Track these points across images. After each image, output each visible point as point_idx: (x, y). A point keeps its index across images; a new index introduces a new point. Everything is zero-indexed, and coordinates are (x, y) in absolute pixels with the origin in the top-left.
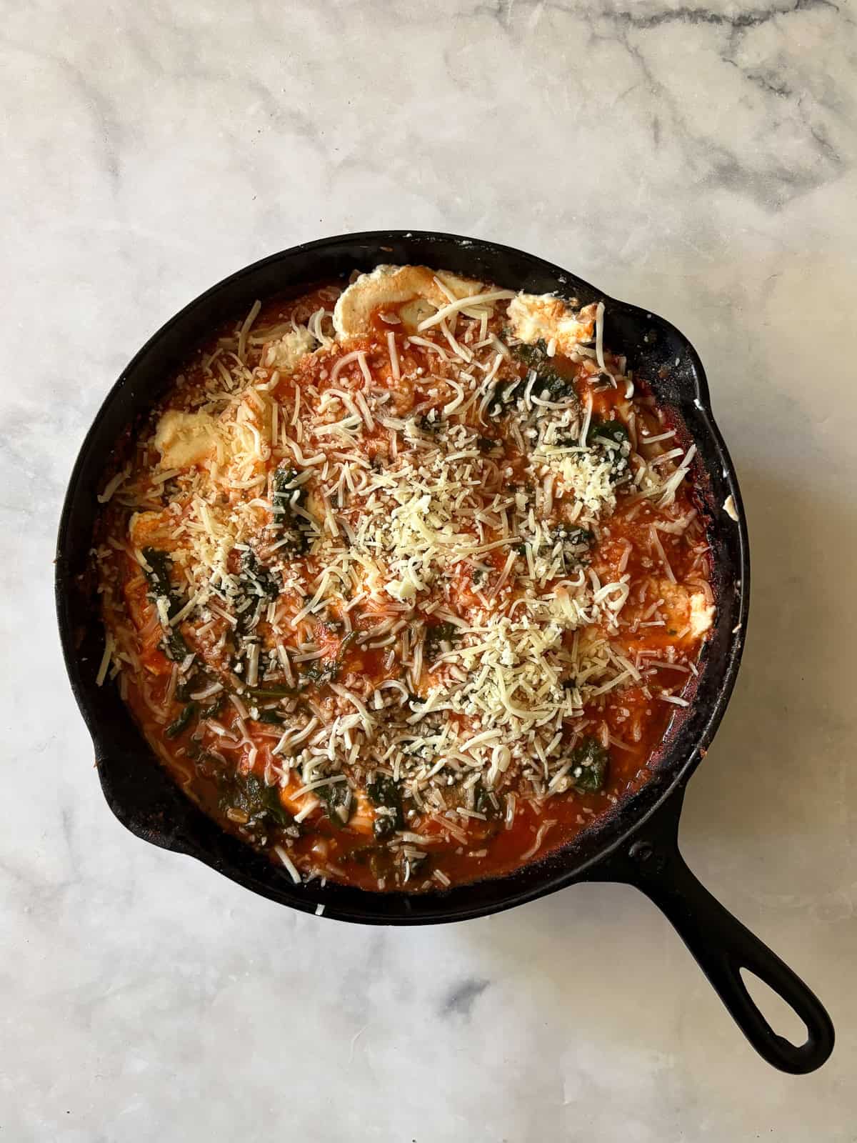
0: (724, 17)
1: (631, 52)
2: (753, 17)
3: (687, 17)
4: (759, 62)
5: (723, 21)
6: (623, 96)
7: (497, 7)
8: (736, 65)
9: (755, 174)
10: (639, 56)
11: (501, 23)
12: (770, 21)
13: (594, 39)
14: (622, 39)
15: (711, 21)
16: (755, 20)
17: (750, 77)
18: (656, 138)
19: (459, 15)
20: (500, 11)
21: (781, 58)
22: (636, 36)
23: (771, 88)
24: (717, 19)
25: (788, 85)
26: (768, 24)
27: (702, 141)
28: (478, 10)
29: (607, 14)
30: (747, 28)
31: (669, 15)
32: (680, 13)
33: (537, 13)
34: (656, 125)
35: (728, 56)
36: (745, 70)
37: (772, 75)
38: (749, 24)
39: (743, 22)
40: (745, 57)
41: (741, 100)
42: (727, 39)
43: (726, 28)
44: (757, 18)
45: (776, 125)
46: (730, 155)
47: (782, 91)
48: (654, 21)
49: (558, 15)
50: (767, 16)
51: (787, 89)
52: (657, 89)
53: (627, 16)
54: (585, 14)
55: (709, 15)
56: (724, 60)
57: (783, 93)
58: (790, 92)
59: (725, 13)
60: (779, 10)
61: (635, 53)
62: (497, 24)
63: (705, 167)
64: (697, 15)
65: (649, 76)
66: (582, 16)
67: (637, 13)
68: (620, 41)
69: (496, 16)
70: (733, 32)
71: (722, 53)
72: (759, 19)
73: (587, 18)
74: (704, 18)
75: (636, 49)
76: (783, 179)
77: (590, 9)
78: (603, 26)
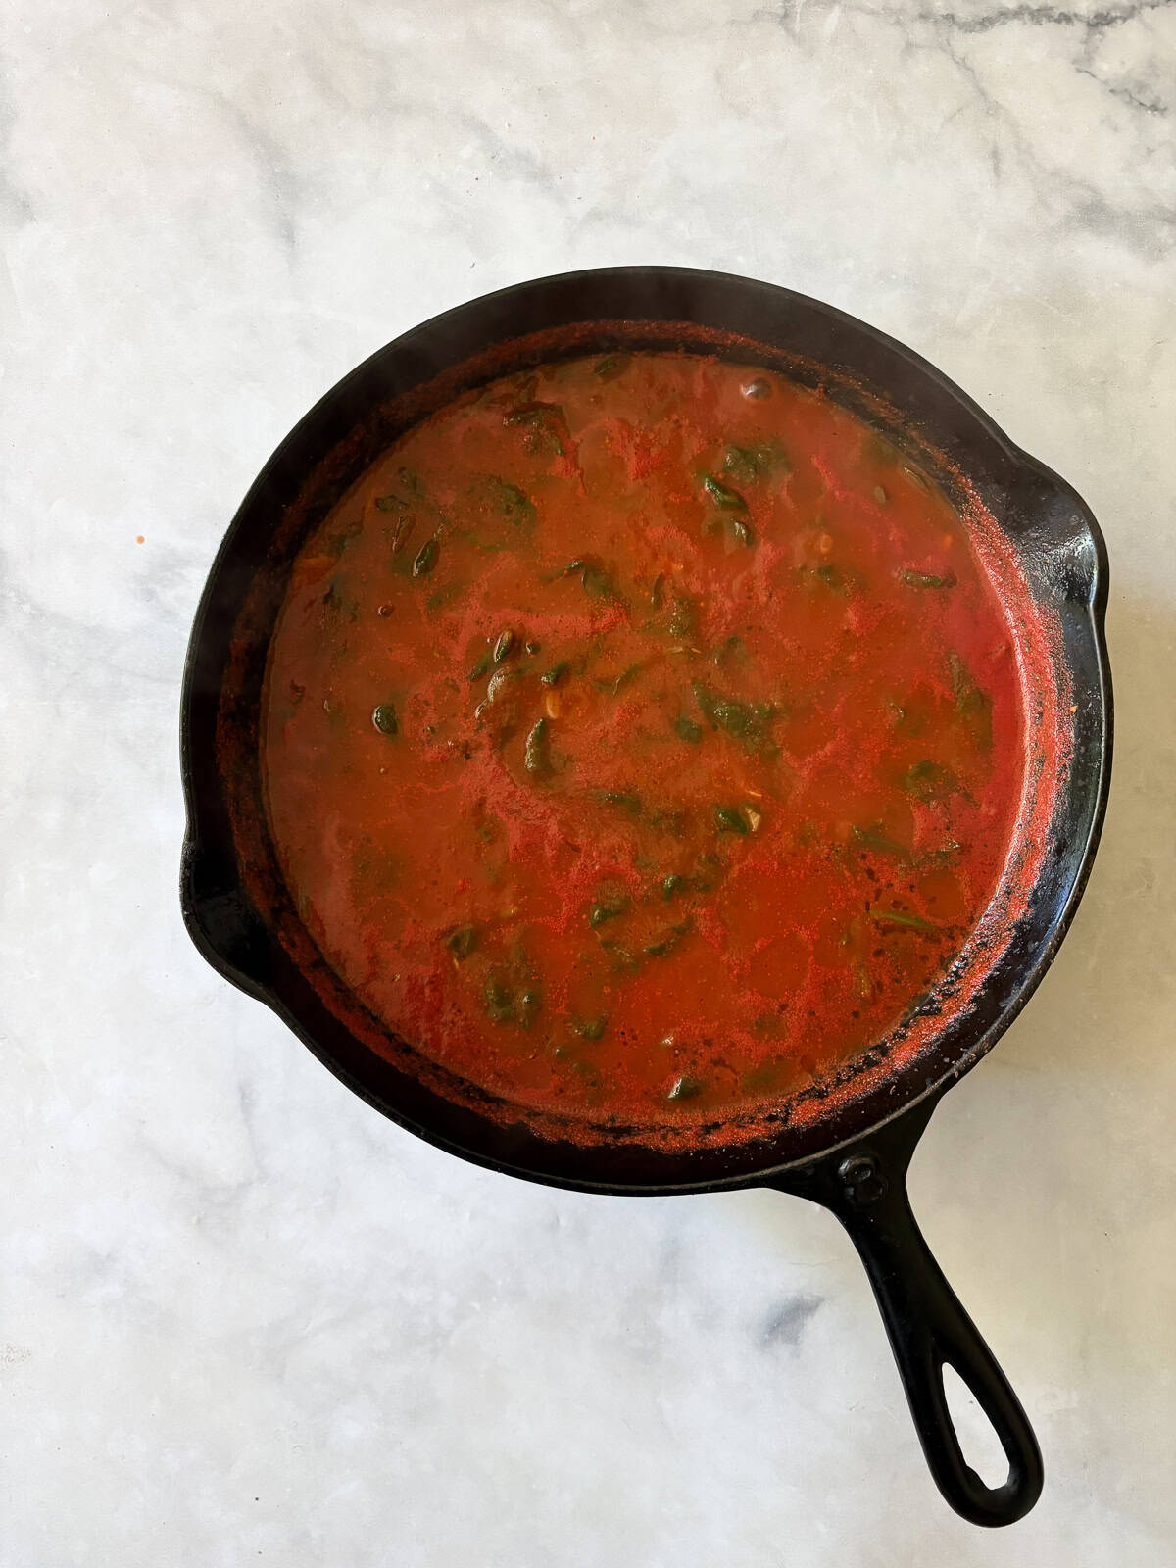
0: (1076, 15)
1: (958, 63)
2: (1114, 14)
3: (1027, 17)
4: (1123, 71)
5: (1076, 22)
6: (950, 119)
7: (781, 11)
8: (1094, 76)
9: (1128, 213)
10: (969, 69)
11: (787, 30)
12: (1136, 18)
13: (910, 47)
14: (946, 48)
15: (1058, 21)
16: (1117, 17)
17: (1112, 91)
18: (996, 170)
19: (733, 22)
20: (786, 16)
21: (1152, 65)
22: (962, 42)
23: (1141, 104)
24: (1066, 18)
25: (1163, 98)
26: (1132, 22)
27: (1055, 173)
28: (756, 16)
29: (924, 16)
30: (1106, 28)
31: (1004, 15)
32: (1019, 13)
33: (833, 18)
34: (995, 154)
35: (1083, 64)
36: (1106, 83)
37: (1142, 87)
38: (1108, 24)
39: (1101, 21)
40: (1105, 67)
41: (1102, 121)
42: (1081, 43)
43: (1079, 29)
44: (1119, 14)
45: (1150, 151)
46: (1094, 190)
47: (1154, 108)
48: (985, 23)
49: (862, 21)
50: (1130, 13)
51: (1161, 106)
52: (993, 109)
53: (951, 18)
54: (895, 17)
55: (1056, 13)
56: (1079, 71)
57: (1156, 110)
58: (1165, 109)
59: (1077, 11)
60: (1147, 4)
61: (963, 64)
62: (783, 33)
63: (1061, 206)
64: (1040, 15)
65: (983, 93)
66: (892, 20)
67: (963, 13)
68: (944, 50)
69: (781, 23)
70: (1088, 34)
71: (1074, 62)
72: (1120, 17)
73: (898, 22)
74: (1049, 18)
75: (964, 59)
76: (1165, 220)
77: (901, 10)
78: (921, 32)
